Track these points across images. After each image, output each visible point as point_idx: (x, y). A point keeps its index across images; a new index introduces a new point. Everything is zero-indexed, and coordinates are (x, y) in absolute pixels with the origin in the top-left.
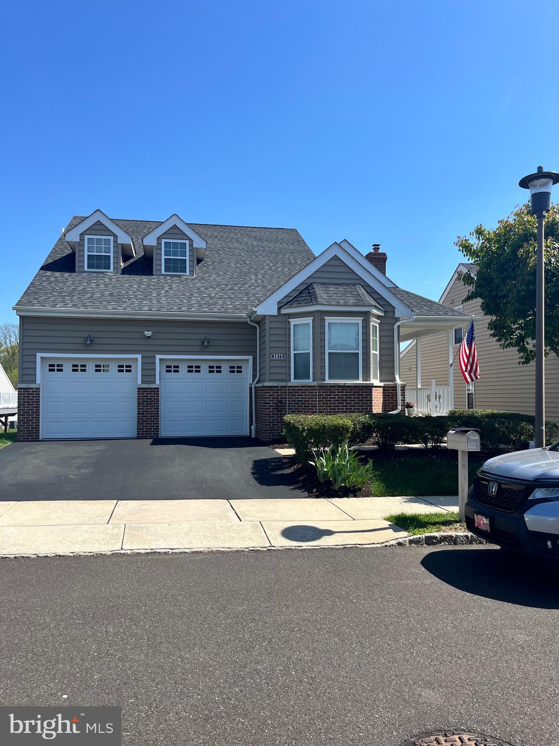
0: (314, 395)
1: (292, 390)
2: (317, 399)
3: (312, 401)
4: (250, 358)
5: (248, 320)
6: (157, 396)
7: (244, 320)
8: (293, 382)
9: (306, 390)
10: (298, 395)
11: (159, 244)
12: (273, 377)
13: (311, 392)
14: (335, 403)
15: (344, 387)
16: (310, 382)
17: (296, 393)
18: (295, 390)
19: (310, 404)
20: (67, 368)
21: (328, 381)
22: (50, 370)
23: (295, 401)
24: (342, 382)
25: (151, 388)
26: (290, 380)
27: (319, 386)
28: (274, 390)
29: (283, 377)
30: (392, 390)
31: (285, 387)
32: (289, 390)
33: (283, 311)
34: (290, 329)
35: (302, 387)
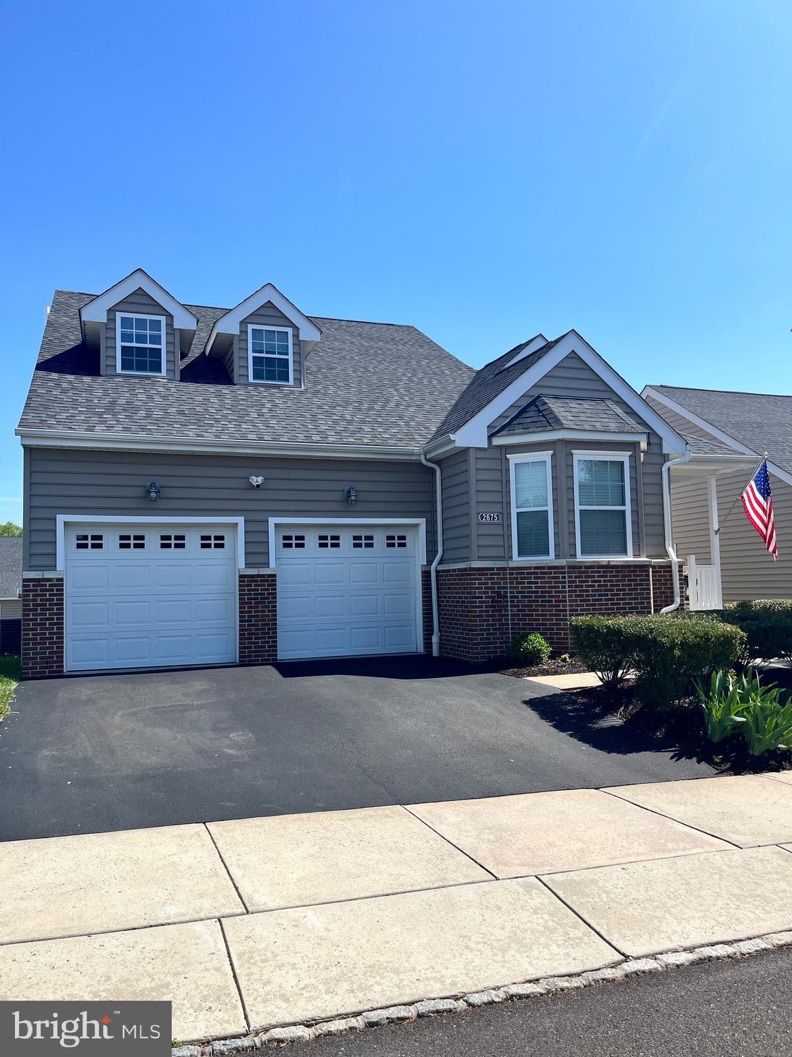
0: (561, 582)
1: (517, 574)
2: (567, 589)
3: (556, 592)
4: (422, 522)
5: (422, 457)
6: (272, 589)
7: (414, 458)
8: (517, 560)
9: (545, 573)
10: (528, 583)
11: (244, 332)
12: (483, 553)
13: (553, 578)
14: (595, 595)
15: (609, 567)
16: (550, 559)
17: (525, 578)
18: (524, 573)
19: (553, 597)
20: (111, 541)
21: (581, 558)
22: (79, 546)
23: (524, 592)
24: (604, 559)
25: (263, 576)
26: (511, 558)
27: (570, 567)
28: (487, 574)
29: (499, 552)
30: (664, 572)
31: (505, 569)
32: (510, 574)
33: (497, 441)
34: (508, 470)
35: (535, 568)
